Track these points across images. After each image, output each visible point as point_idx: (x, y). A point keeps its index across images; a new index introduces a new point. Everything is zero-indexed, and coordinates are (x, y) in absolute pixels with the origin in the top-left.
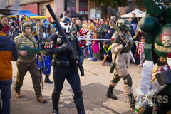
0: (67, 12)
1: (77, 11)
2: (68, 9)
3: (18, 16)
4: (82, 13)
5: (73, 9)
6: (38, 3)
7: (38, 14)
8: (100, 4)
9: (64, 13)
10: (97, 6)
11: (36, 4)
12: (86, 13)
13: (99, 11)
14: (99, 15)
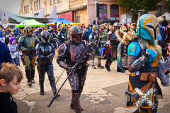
0: (99, 19)
1: (109, 17)
2: (100, 15)
3: (56, 23)
4: (113, 19)
5: (105, 15)
6: (73, 11)
7: (73, 21)
8: (130, 9)
9: (96, 19)
10: (127, 12)
11: (71, 13)
12: (117, 19)
13: (130, 16)
14: (130, 20)
